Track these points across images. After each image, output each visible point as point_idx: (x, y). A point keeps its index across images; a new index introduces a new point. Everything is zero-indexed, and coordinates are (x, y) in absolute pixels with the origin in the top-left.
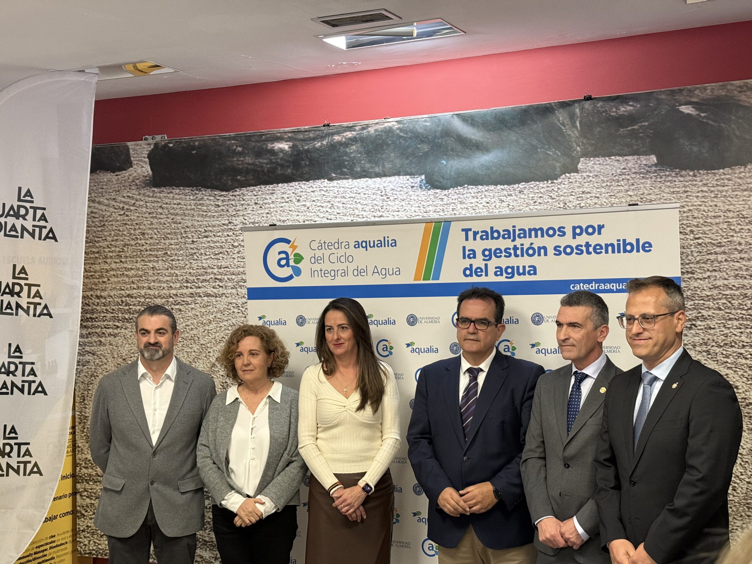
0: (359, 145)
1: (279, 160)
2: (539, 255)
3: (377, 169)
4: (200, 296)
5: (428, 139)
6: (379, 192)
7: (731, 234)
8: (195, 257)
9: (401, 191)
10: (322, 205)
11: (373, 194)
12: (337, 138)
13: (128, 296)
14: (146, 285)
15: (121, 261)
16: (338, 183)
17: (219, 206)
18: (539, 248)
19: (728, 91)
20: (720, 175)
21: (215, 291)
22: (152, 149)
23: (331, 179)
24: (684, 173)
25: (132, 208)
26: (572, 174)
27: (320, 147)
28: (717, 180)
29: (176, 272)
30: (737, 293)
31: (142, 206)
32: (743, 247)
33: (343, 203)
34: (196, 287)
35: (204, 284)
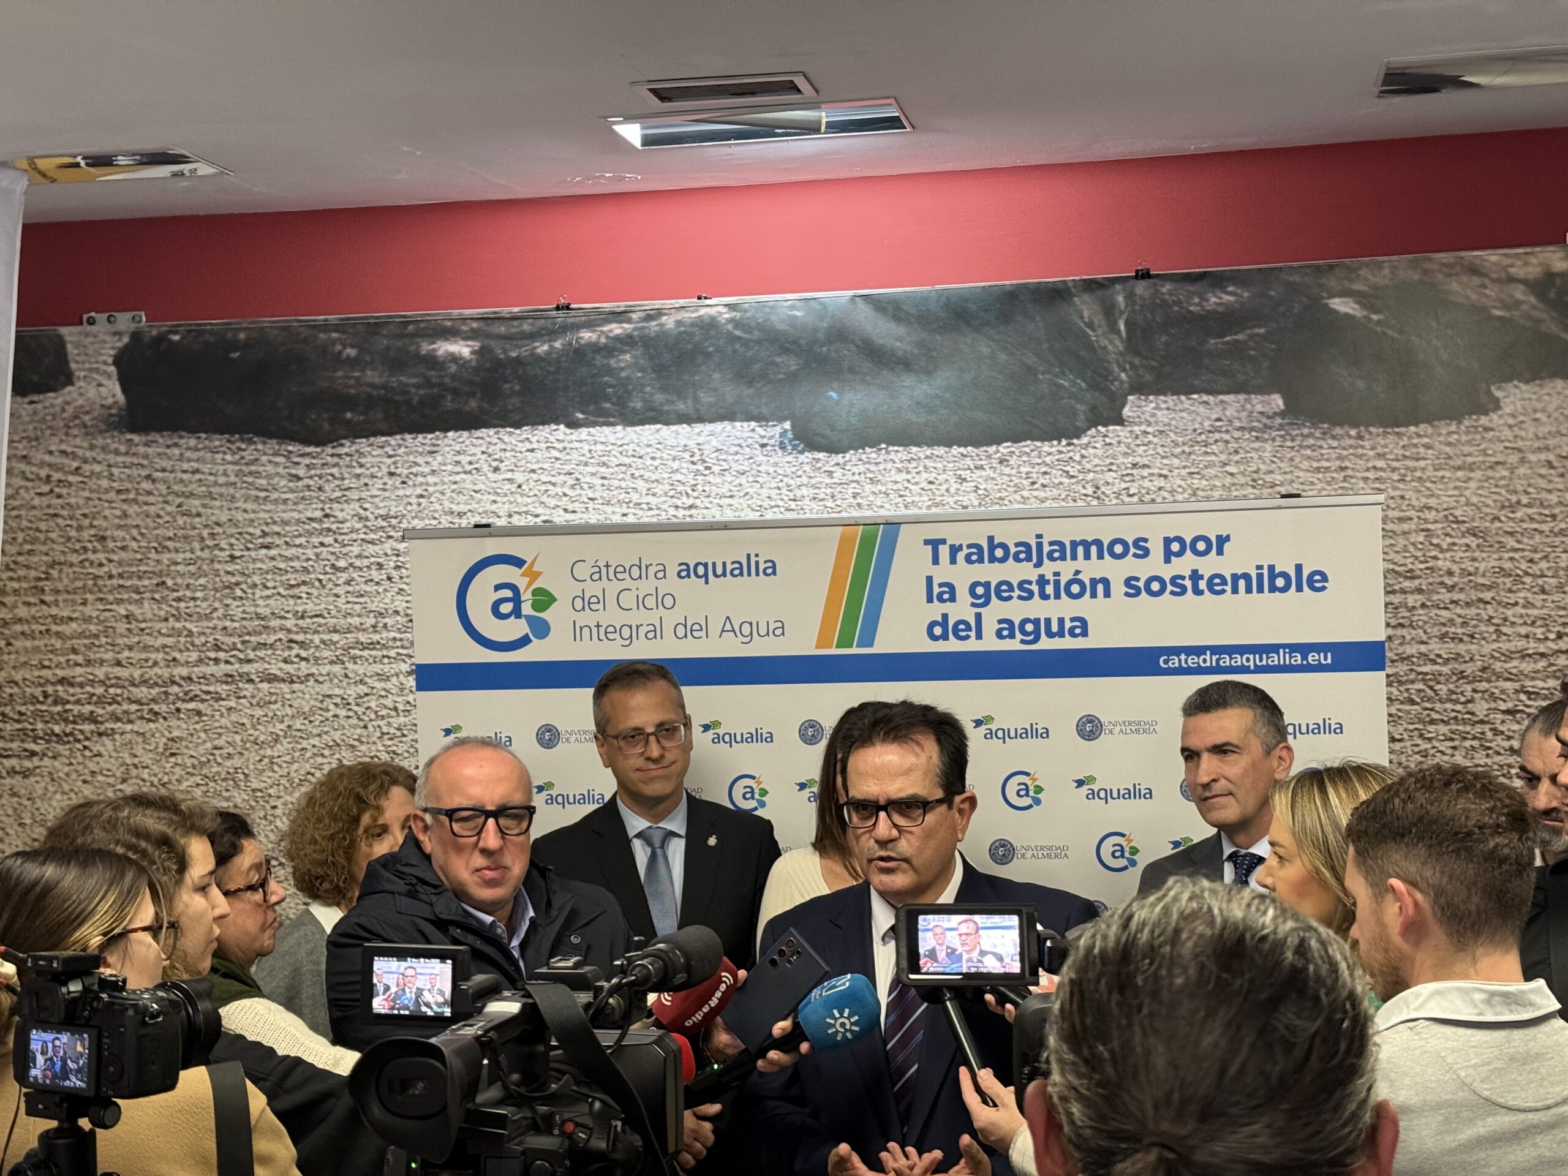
0: (638, 352)
1: (447, 380)
2: (1094, 595)
3: (681, 406)
4: (251, 681)
5: (799, 346)
6: (687, 455)
7: (1433, 553)
8: (239, 593)
9: (737, 453)
10: (553, 480)
11: (674, 459)
12: (587, 335)
13: (62, 681)
14: (109, 656)
15: (43, 602)
16: (589, 434)
17: (299, 478)
18: (1094, 582)
19: (1426, 272)
20: (1410, 438)
21: (289, 668)
22: (127, 347)
23: (573, 425)
24: (1338, 431)
25: (71, 478)
26: (1111, 428)
27: (548, 353)
28: (1403, 447)
29: (188, 625)
30: (1445, 669)
31: (99, 476)
32: (1456, 579)
33: (603, 478)
34: (241, 661)
35: (261, 653)
